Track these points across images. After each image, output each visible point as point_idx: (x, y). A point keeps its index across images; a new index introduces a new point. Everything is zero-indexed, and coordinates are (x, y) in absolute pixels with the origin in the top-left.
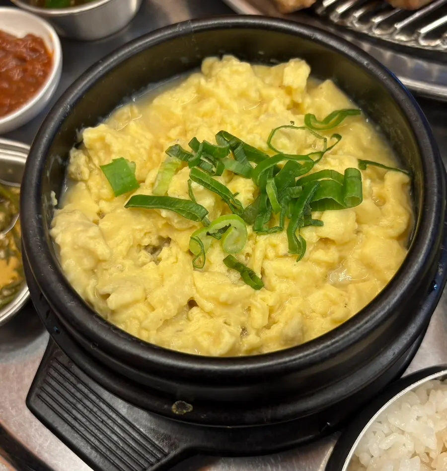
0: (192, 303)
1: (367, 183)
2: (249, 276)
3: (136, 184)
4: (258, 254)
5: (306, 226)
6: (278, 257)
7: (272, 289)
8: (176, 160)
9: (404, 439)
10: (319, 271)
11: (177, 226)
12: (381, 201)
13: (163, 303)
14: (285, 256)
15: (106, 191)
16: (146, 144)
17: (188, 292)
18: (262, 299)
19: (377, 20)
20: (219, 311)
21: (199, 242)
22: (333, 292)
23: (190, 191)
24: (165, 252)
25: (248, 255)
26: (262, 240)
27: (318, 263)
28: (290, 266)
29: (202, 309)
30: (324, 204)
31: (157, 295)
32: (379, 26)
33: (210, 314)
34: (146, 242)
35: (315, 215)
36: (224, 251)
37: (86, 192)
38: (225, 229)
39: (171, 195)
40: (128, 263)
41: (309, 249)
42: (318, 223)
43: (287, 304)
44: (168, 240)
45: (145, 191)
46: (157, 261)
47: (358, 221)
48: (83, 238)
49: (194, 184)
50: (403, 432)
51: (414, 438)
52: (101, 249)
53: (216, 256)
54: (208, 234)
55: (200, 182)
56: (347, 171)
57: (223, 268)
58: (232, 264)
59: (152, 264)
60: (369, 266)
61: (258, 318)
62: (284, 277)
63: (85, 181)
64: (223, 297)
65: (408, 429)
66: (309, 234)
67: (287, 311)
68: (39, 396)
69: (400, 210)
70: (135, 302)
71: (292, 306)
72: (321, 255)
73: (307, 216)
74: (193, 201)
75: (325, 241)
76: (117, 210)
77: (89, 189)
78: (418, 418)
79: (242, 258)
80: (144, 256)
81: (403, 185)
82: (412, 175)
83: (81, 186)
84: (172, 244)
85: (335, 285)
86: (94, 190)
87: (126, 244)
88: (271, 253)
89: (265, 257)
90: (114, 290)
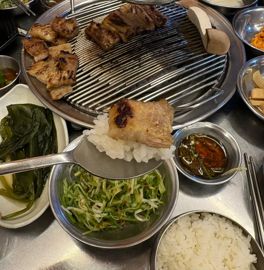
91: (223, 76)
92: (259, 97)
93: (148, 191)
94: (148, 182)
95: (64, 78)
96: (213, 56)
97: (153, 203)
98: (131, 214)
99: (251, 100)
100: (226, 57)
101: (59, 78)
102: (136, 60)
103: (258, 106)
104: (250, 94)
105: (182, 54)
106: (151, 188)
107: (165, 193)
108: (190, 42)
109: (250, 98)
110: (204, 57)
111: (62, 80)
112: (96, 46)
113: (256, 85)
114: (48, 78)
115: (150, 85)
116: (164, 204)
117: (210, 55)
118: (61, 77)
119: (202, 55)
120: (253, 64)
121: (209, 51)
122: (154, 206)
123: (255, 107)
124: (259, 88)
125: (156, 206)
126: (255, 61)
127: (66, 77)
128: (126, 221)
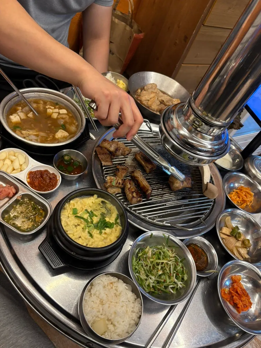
0: (80, 237)
1: (115, 226)
2: (91, 236)
3: (77, 214)
4: (94, 232)
5: (103, 229)
6: (97, 234)
7: (94, 239)
8: (86, 212)
9: (102, 282)
10: (103, 238)
11: (83, 223)
12: (116, 230)
13: (76, 235)
14: (98, 234)
15: (71, 213)
16: (80, 207)
17: (80, 235)
18: (92, 240)
19: (125, 203)
20: (85, 240)
21: (86, 227)
22: (103, 243)
23: (88, 218)
24: (78, 227)
25: (92, 232)
26: (95, 230)
27: (103, 237)
28: (99, 236)
29: (82, 239)
30: (107, 227)
31: (76, 234)
32: (125, 204)
33: (83, 240)
34: (75, 224)
35: (105, 228)
36: (89, 230)
37: (67, 212)
38: (90, 226)
39: (84, 217)
40: (72, 227)
41: (103, 234)
42: (105, 230)
43: (96, 242)
44: (79, 225)
45: (78, 215)
46: (76, 228)
47: (112, 232)
48: (67, 220)
49: (89, 217)
50: (102, 281)
51: (104, 283)
52: (69, 223)
53: (87, 230)
54: (87, 226)
55: (90, 217)
56: (112, 223)
57: (87, 233)
58: (89, 232)
59: (75, 228)
60: (111, 240)
61: (90, 243)
62: (97, 237)
63: (67, 210)
64: (86, 237)
65: (103, 280)
66: (103, 231)
67: (95, 244)
68: (42, 247)
69: (118, 233)
70: (72, 234)
71: (96, 243)
72: (104, 235)
73: (104, 228)
74: (87, 220)
75: (105, 233)
76: (72, 217)
77: (67, 211)
78: (105, 279)
79: (91, 232)
80: (74, 227)
81: (120, 229)
82: (123, 228)
83: (66, 210)
84: (80, 226)
85: (104, 242)
86: (69, 212)
87: (72, 223)
88: (96, 233)
89: (95, 233)
90: (69, 231)
91: (208, 213)
92: (226, 233)
93: (178, 276)
94: (179, 272)
95: (119, 183)
96: (206, 198)
97: (180, 284)
98: (166, 287)
99: (220, 233)
100: (213, 201)
101: (116, 182)
102: (161, 185)
103: (224, 238)
104: (221, 229)
105: (189, 190)
106: (180, 275)
107: (187, 281)
108: (195, 183)
109: (221, 231)
110: (200, 197)
111: (117, 184)
112: (137, 163)
113: (226, 224)
114: (110, 180)
115: (166, 204)
116: (185, 287)
117: (205, 196)
118: (117, 182)
119: (200, 195)
120: (229, 211)
121: (205, 194)
122: (180, 286)
123: (222, 239)
124: (228, 228)
125: (181, 286)
126: (230, 210)
127: (121, 183)
128: (162, 290)
